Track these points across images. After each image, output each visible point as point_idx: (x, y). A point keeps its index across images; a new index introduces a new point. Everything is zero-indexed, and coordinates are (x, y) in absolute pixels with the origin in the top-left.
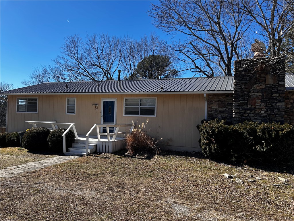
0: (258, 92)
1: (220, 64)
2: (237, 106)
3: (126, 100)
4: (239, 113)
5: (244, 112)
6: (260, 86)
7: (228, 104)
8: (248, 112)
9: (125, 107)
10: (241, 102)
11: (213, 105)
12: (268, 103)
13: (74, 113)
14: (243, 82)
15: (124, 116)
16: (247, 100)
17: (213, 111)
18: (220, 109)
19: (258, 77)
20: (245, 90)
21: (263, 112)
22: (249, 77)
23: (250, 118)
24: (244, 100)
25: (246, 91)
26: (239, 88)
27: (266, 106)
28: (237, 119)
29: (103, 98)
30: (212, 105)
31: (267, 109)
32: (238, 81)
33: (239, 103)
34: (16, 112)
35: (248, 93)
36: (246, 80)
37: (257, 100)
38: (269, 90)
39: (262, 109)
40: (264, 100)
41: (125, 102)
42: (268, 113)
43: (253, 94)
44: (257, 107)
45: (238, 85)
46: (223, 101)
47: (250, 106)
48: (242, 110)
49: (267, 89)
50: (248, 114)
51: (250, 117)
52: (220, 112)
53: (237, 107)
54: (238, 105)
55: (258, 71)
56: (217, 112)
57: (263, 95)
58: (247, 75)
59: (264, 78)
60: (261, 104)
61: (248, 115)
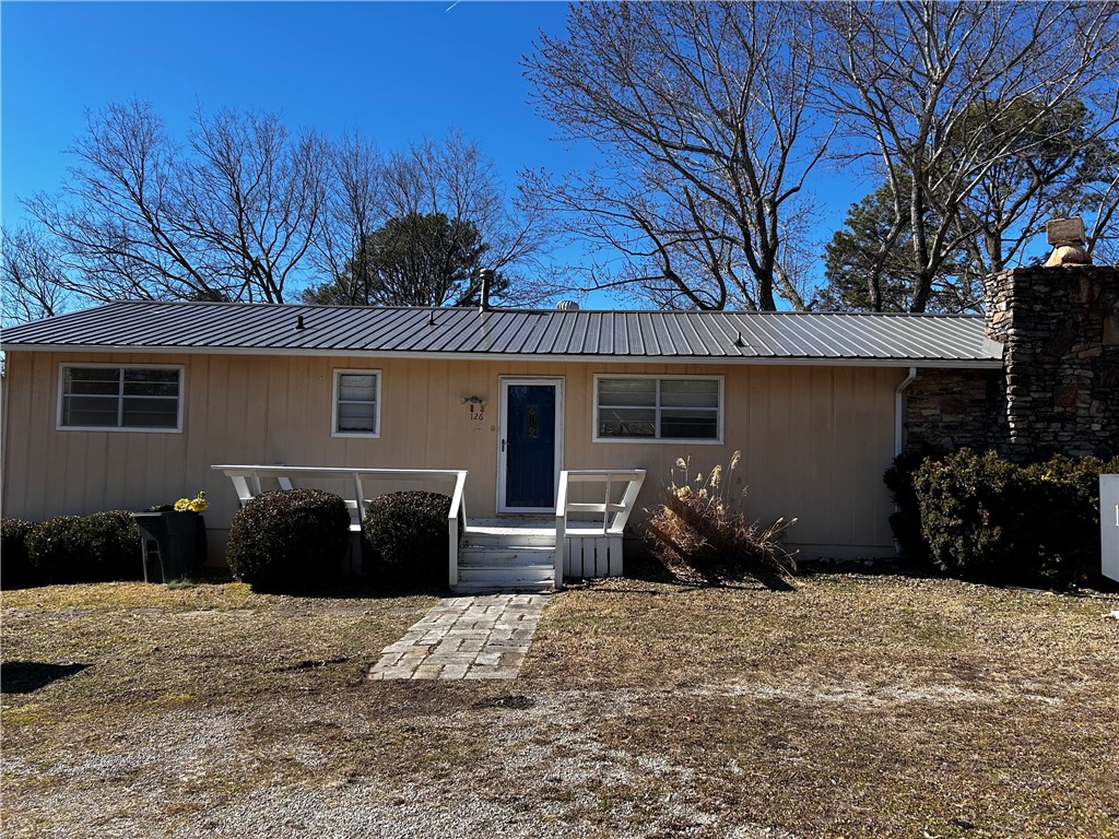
0: (1082, 366)
1: (729, 269)
2: (1023, 408)
3: (601, 381)
4: (1030, 428)
5: (1044, 429)
6: (1089, 348)
7: (971, 401)
8: (1056, 426)
9: (601, 411)
10: (1036, 395)
11: (926, 405)
12: (1112, 399)
13: (372, 430)
14: (1041, 334)
15: (595, 440)
16: (1052, 392)
17: (925, 425)
18: (947, 418)
19: (1083, 321)
20: (1047, 359)
21: (1096, 427)
22: (1055, 321)
23: (1063, 446)
24: (1044, 390)
25: (1048, 363)
26: (1029, 352)
27: (1107, 409)
28: (1024, 448)
29: (508, 376)
30: (921, 406)
31: (1108, 418)
32: (1023, 333)
33: (1029, 399)
34: (58, 428)
35: (1055, 369)
36: (1049, 330)
37: (1080, 392)
38: (1113, 362)
39: (1093, 418)
40: (1098, 393)
41: (600, 389)
42: (1110, 431)
43: (1070, 372)
44: (1081, 412)
45: (1024, 342)
46: (955, 393)
47: (1061, 409)
48: (1037, 421)
49: (1108, 358)
50: (1056, 433)
51: (1059, 442)
52: (948, 427)
53: (1022, 412)
54: (1023, 404)
55: (1081, 305)
56: (938, 427)
57: (1097, 377)
58: (1049, 314)
59: (1097, 326)
60: (1090, 404)
61: (1055, 438)
